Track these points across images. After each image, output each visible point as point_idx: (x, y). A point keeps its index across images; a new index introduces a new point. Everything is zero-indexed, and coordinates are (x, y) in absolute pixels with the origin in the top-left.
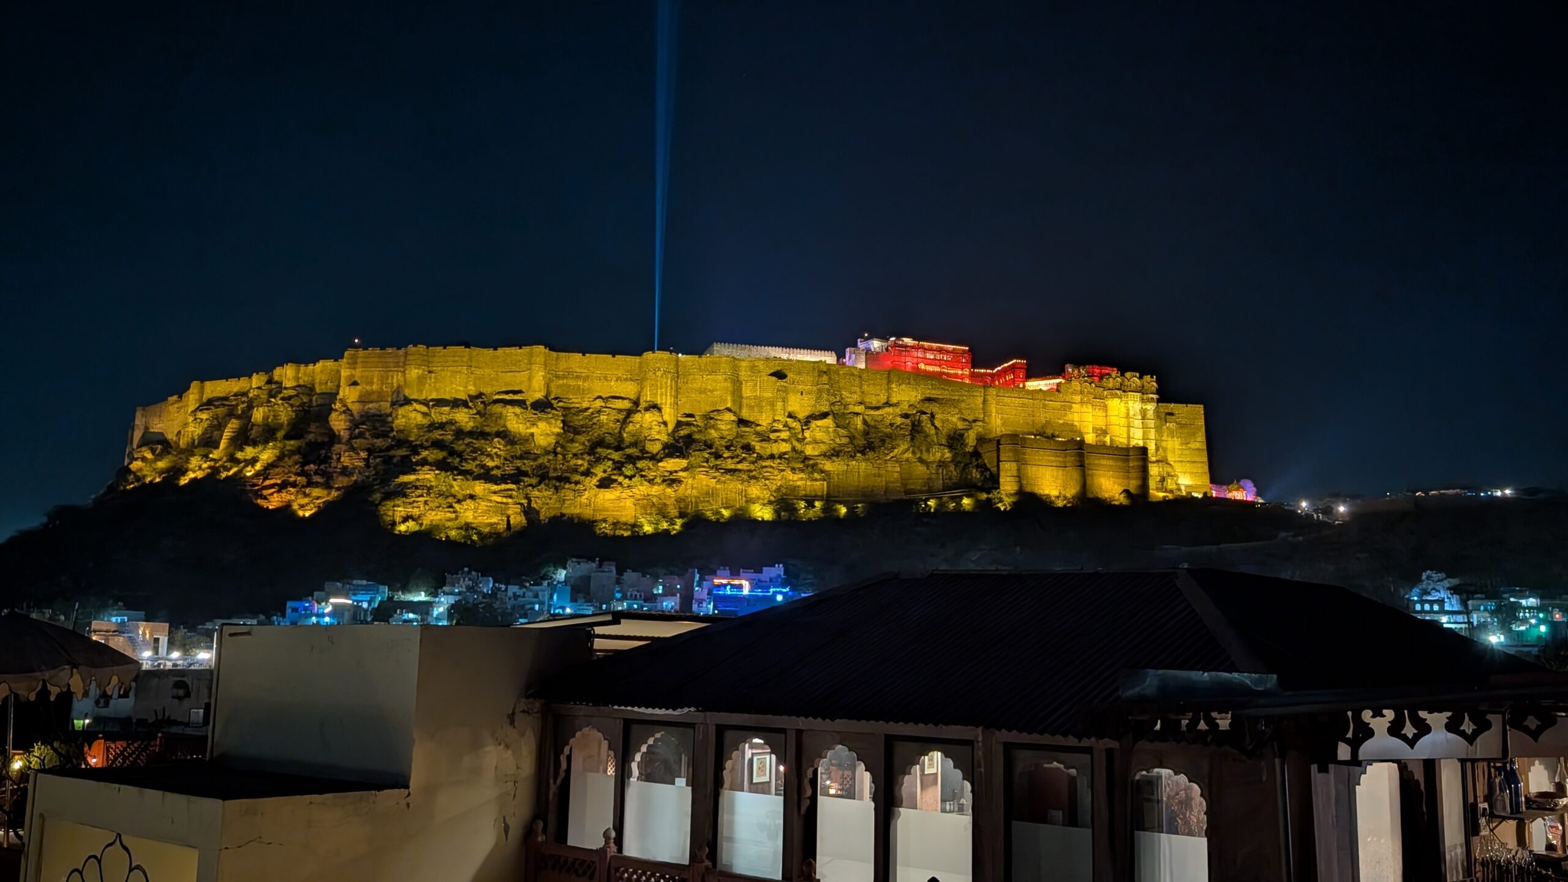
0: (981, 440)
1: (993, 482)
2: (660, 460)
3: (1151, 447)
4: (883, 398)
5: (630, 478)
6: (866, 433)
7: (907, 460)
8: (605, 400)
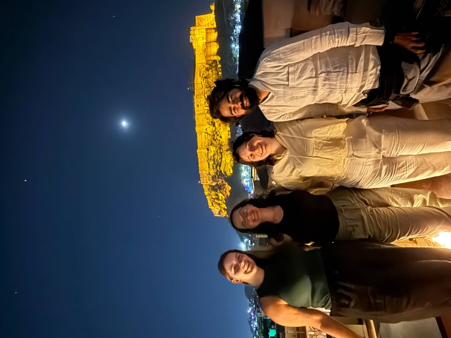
0: (207, 64)
1: (215, 61)
3: (206, 27)
4: (201, 85)
7: (212, 79)
8: (206, 138)
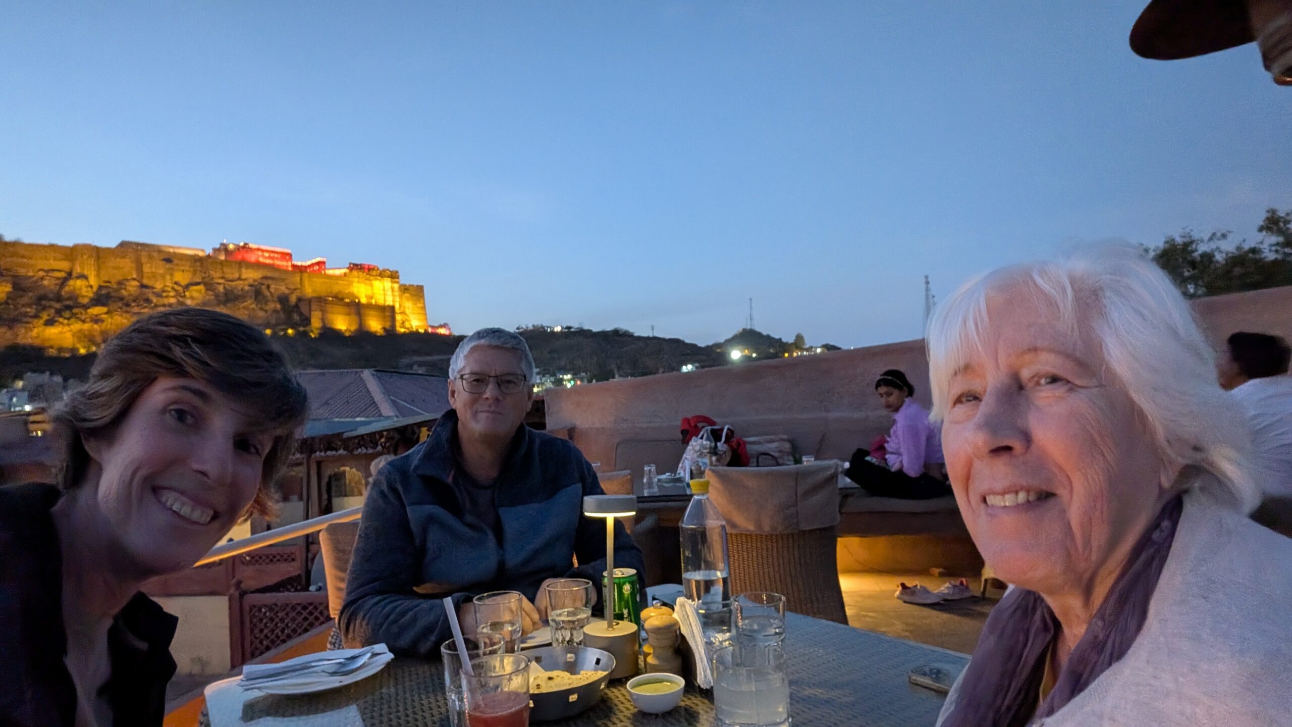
0: (300, 299)
2: (89, 308)
3: (397, 306)
4: (236, 275)
5: (68, 319)
6: (226, 294)
8: (47, 271)
